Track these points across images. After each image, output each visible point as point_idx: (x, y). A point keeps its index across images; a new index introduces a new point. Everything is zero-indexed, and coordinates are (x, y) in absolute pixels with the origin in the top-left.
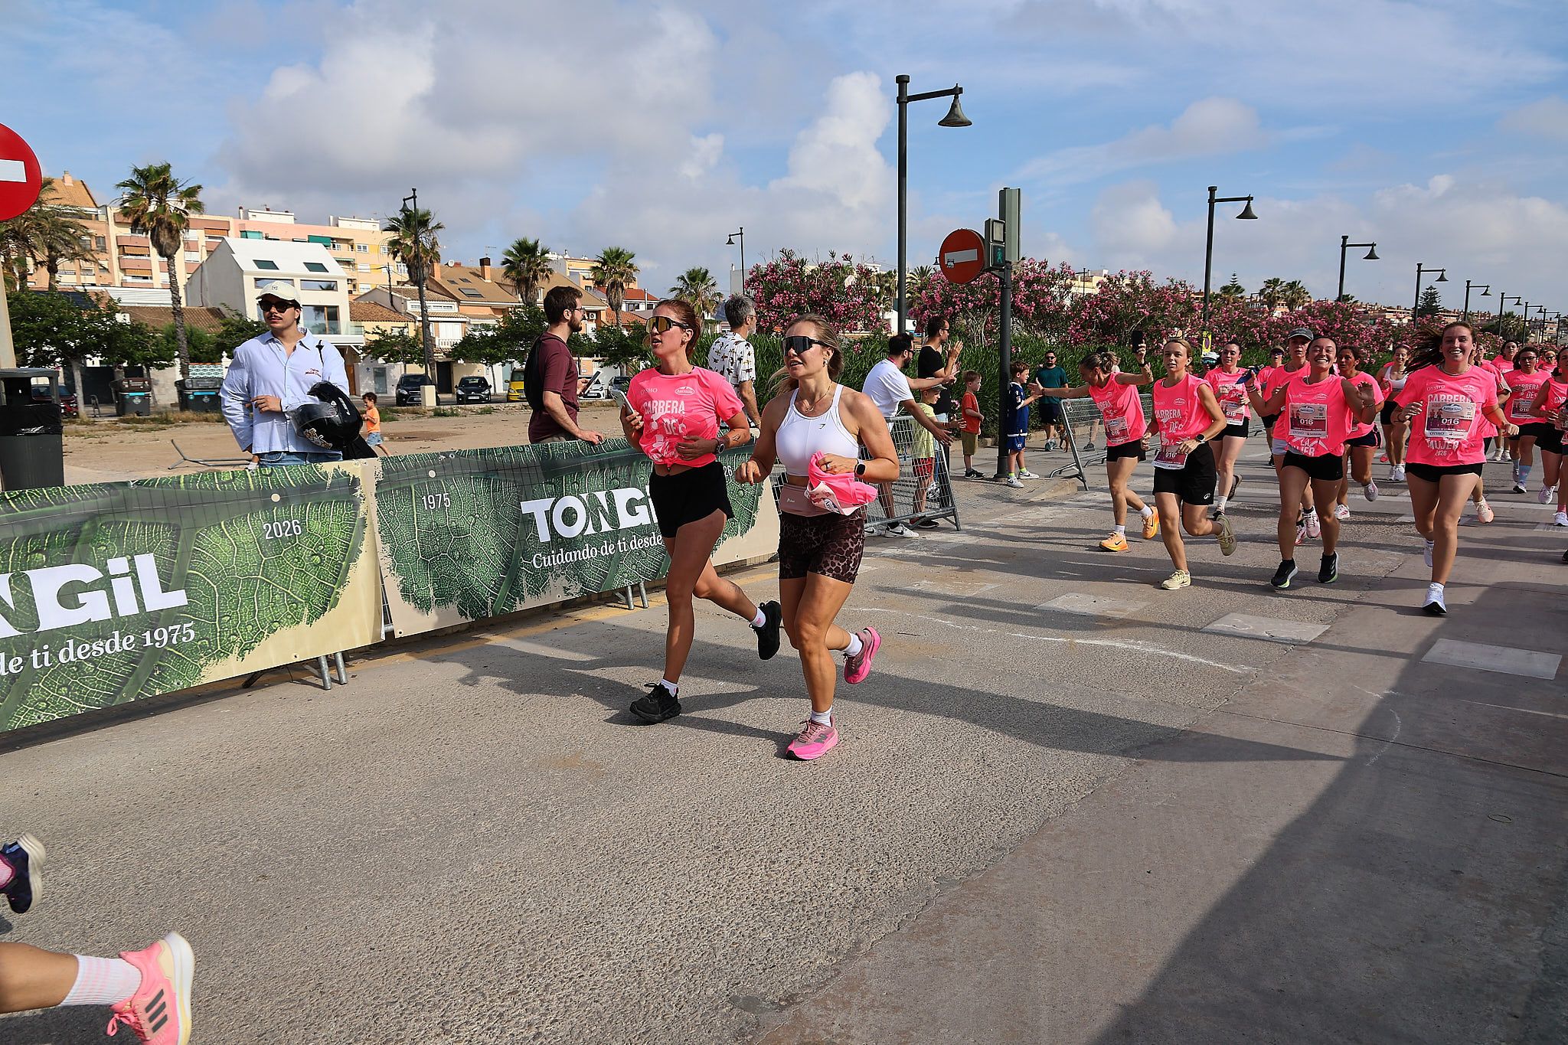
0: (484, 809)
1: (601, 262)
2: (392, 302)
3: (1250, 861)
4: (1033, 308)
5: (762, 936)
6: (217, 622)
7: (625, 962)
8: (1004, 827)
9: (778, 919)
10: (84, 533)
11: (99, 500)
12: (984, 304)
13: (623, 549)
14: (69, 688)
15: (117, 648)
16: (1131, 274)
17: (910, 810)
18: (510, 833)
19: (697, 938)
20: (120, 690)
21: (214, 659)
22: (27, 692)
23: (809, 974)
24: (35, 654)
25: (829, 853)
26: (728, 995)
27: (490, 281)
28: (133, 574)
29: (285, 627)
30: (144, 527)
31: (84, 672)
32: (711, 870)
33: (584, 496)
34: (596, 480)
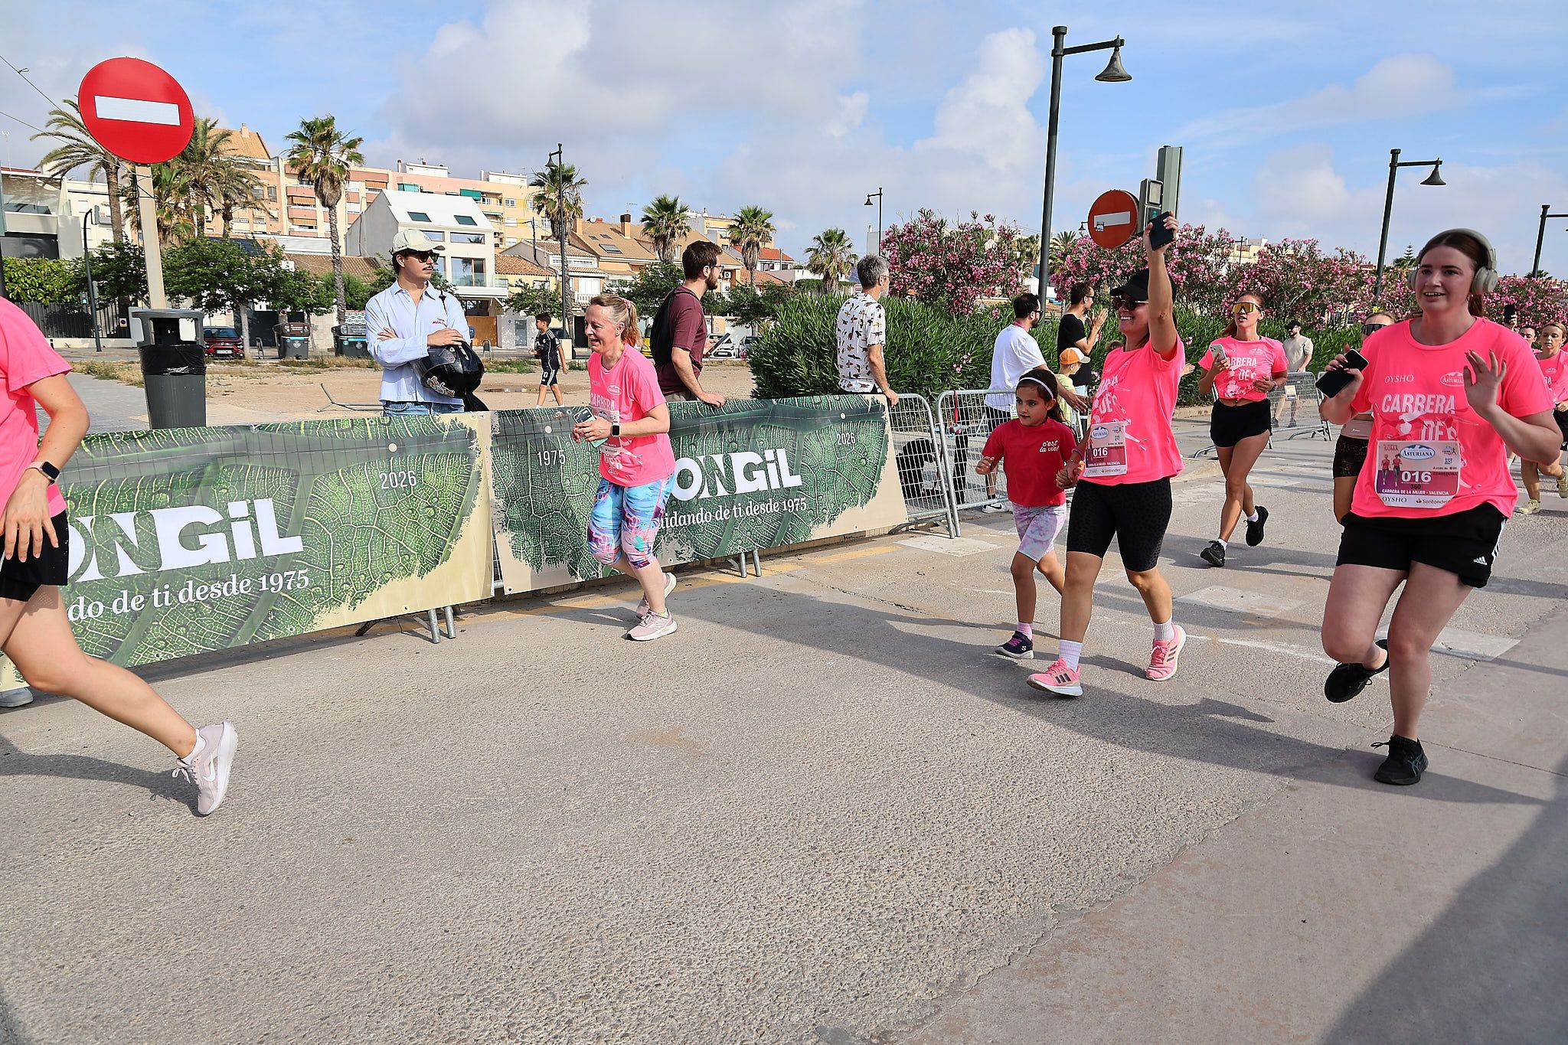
0: (575, 784)
1: (738, 221)
2: (535, 256)
3: (1427, 919)
4: (1184, 277)
5: (857, 956)
6: (331, 570)
7: (706, 972)
8: (1133, 852)
9: (875, 938)
10: (206, 475)
11: (222, 442)
12: (1133, 271)
13: (738, 514)
14: (187, 628)
15: (234, 591)
16: (1293, 243)
17: (1028, 822)
18: (599, 813)
19: (785, 952)
20: (236, 632)
21: (327, 607)
22: (147, 630)
23: (906, 1008)
24: (156, 593)
25: (936, 866)
26: (814, 1025)
27: (629, 238)
28: (252, 517)
29: (397, 579)
30: (264, 472)
31: (201, 613)
32: (806, 874)
33: (701, 458)
34: (715, 442)
